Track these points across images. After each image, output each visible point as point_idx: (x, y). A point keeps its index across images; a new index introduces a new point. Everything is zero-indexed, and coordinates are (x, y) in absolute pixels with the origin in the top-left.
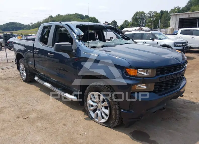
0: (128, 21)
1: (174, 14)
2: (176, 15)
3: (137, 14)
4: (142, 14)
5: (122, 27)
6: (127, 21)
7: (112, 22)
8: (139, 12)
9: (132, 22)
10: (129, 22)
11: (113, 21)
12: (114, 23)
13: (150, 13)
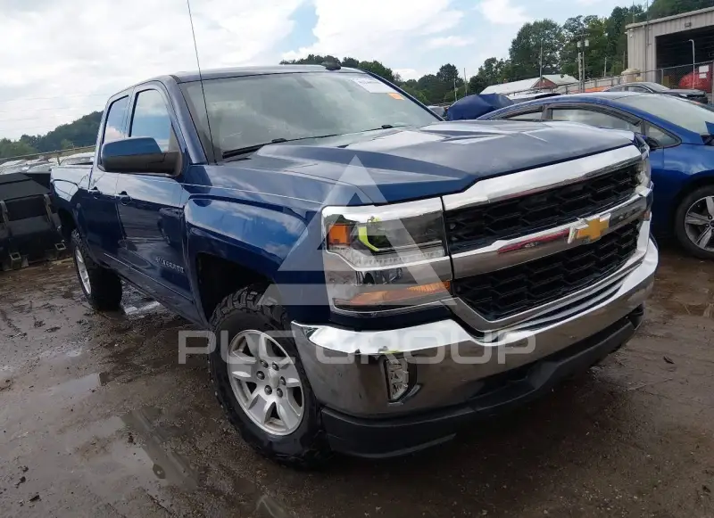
0: (499, 59)
1: (637, 24)
2: (646, 26)
3: (526, 32)
4: (547, 29)
5: (478, 84)
6: (493, 60)
7: (439, 71)
8: (535, 24)
9: (513, 62)
10: (501, 63)
11: (443, 68)
12: (449, 71)
13: (573, 25)
